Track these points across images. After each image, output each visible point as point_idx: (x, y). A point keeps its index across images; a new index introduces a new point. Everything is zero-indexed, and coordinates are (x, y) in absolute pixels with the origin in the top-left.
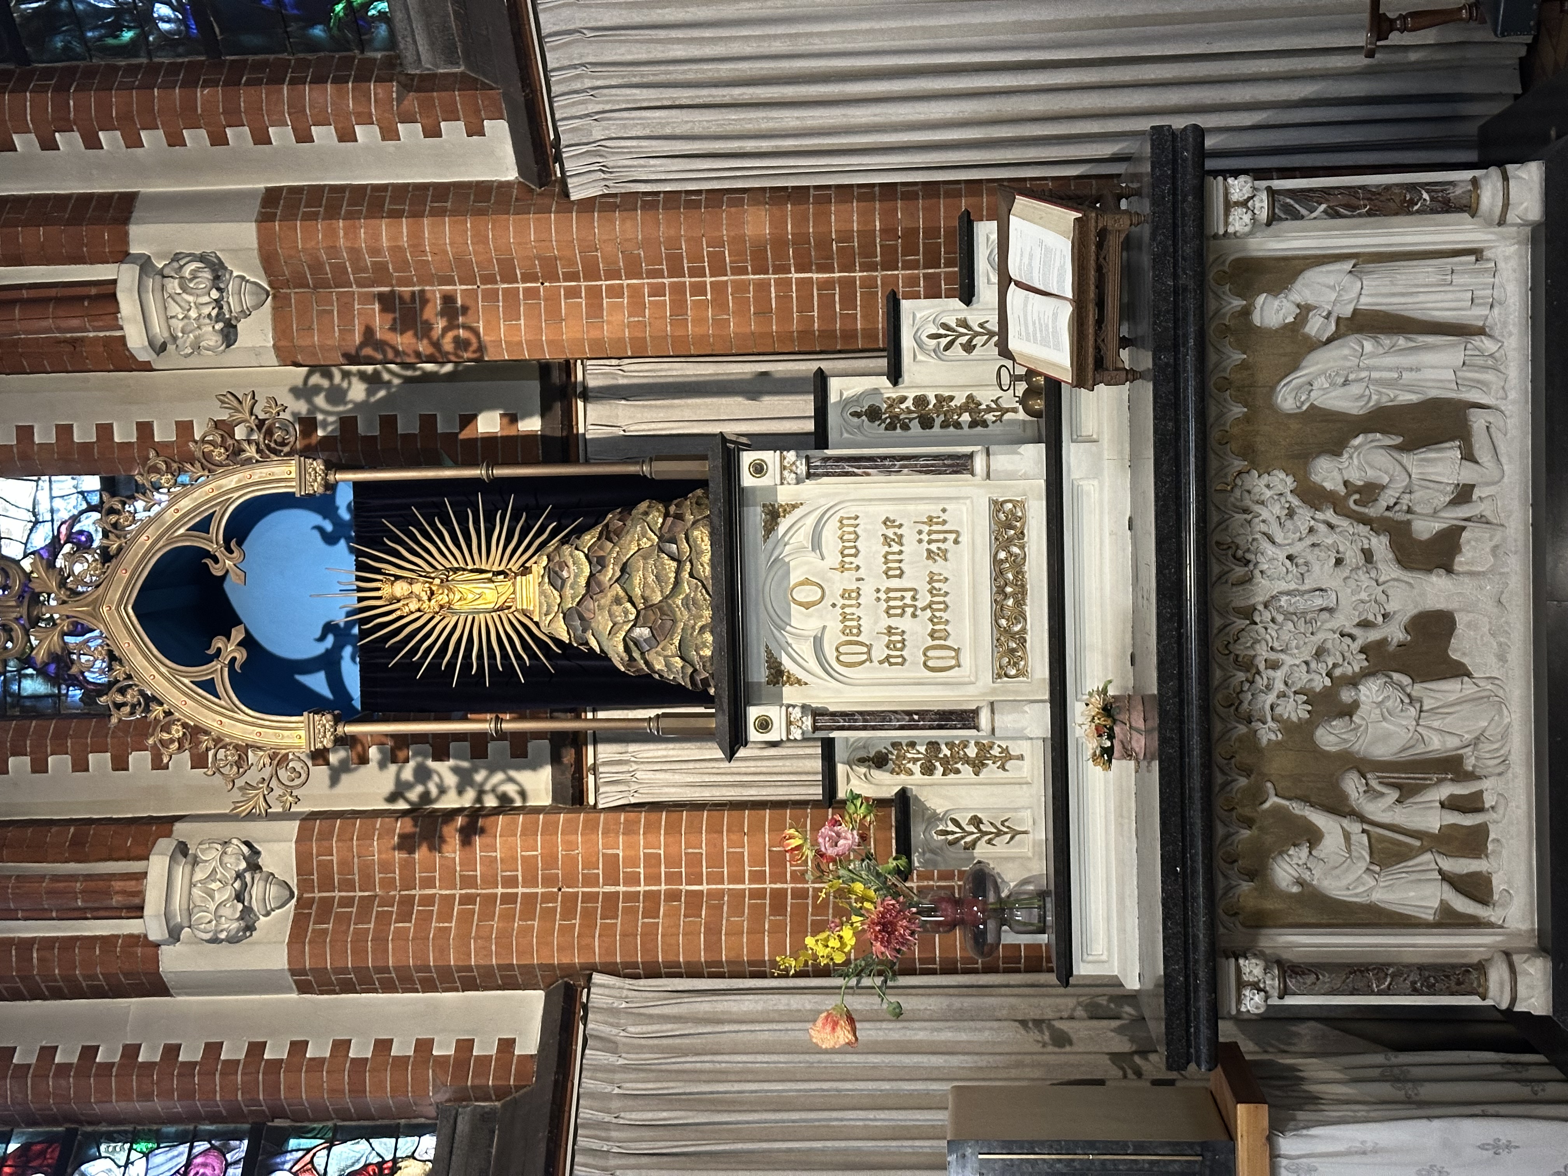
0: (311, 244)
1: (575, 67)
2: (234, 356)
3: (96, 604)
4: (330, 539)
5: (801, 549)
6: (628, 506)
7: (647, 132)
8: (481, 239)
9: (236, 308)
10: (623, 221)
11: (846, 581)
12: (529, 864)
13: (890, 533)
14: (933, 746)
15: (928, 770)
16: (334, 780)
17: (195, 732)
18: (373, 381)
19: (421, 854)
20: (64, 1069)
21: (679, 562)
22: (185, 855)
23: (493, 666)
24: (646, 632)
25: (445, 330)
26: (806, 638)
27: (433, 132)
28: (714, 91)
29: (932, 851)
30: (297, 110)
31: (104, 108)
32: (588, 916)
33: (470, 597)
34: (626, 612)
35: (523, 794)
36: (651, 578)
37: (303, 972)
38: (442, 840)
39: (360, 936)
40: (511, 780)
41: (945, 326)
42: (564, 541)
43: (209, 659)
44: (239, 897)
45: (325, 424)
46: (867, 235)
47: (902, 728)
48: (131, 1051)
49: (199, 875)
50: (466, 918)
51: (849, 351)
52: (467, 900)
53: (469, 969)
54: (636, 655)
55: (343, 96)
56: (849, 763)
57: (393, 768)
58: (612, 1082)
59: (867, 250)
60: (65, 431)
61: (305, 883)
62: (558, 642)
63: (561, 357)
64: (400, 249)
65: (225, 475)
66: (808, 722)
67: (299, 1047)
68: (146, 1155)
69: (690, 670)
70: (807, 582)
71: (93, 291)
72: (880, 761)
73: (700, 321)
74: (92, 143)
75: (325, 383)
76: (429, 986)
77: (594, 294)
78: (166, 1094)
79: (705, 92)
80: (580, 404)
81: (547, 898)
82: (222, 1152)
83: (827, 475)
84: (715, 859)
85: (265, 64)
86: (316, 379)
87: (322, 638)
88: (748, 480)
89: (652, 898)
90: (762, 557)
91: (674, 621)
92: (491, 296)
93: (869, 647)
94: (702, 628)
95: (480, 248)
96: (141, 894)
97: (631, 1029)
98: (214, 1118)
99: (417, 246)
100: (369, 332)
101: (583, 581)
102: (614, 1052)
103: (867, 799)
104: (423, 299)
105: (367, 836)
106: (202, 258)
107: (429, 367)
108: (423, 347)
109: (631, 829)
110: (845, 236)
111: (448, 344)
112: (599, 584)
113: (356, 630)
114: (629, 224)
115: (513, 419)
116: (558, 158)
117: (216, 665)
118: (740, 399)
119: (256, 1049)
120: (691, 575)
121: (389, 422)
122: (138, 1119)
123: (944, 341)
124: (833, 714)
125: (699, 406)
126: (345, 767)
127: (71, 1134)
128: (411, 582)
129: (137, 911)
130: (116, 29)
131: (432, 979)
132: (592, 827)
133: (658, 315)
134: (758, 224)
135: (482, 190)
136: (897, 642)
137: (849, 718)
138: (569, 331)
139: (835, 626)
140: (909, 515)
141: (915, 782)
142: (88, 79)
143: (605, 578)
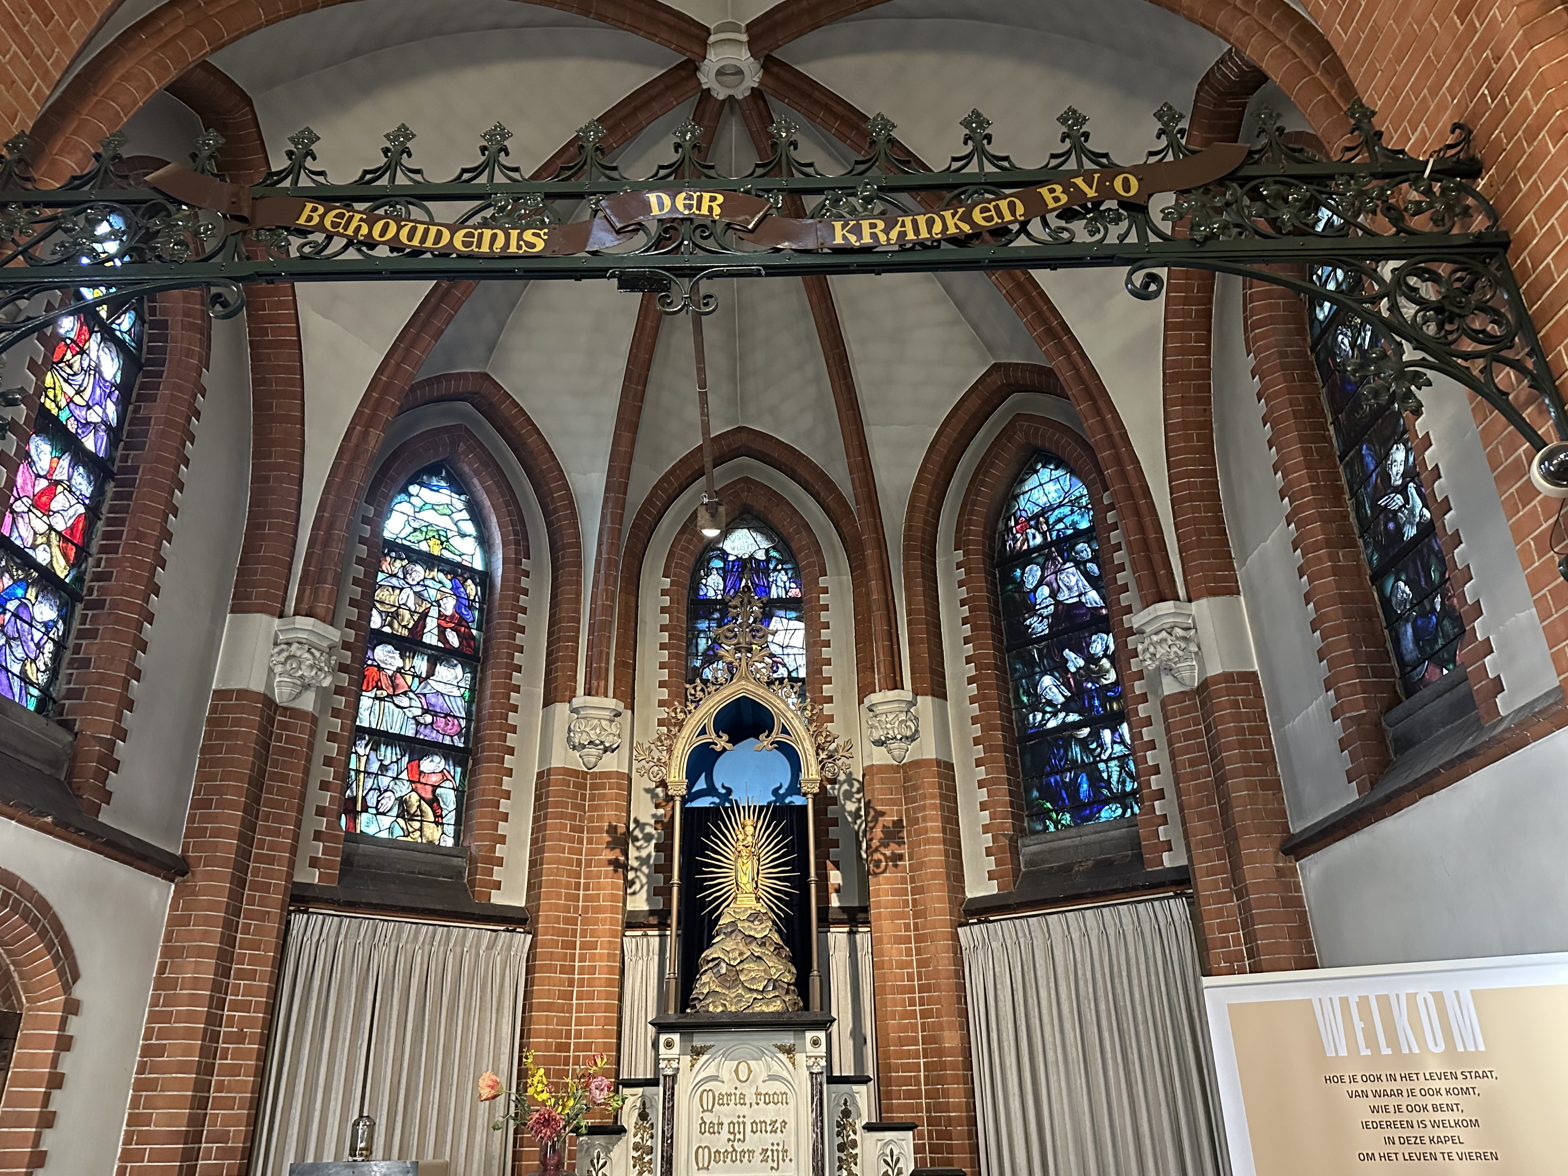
0: (926, 785)
1: (1030, 933)
2: (868, 746)
3: (746, 678)
4: (775, 792)
5: (769, 1068)
6: (793, 961)
7: (997, 974)
8: (934, 876)
9: (892, 746)
10: (948, 958)
11: (750, 1098)
12: (596, 898)
13: (778, 1125)
14: (651, 1151)
15: (636, 1147)
16: (647, 791)
17: (680, 725)
18: (856, 815)
19: (606, 837)
20: (511, 657)
21: (762, 991)
22: (615, 716)
23: (706, 880)
24: (723, 971)
25: (884, 855)
26: (718, 1071)
27: (989, 852)
28: (1023, 1015)
29: (588, 1149)
30: (995, 781)
31: (989, 687)
32: (565, 932)
33: (744, 868)
34: (735, 959)
35: (634, 893)
36: (753, 974)
37: (549, 775)
38: (613, 849)
39: (565, 805)
40: (642, 887)
41: (898, 1160)
42: (774, 922)
43: (717, 733)
44: (591, 743)
45: (833, 789)
46: (946, 1108)
47: (663, 1132)
48: (517, 689)
49: (604, 723)
50: (569, 862)
51: (880, 1096)
52: (579, 861)
53: (541, 864)
54: (711, 965)
55: (1003, 805)
56: (643, 1095)
57: (652, 822)
58: (471, 947)
59: (939, 1108)
60: (828, 662)
61: (595, 776)
62: (718, 918)
63: (872, 919)
64: (927, 832)
65: (811, 742)
66: (669, 1072)
67: (509, 773)
68: (462, 696)
69: (701, 997)
70: (750, 1071)
71: (898, 678)
72: (643, 1116)
73: (895, 1003)
74: (971, 681)
75: (854, 790)
76: (534, 842)
77: (907, 940)
78: (493, 706)
79: (1022, 1008)
80: (846, 930)
81: (576, 908)
82: (459, 734)
83: (812, 1085)
84: (590, 1008)
85: (1017, 766)
86: (856, 785)
87: (723, 787)
88: (809, 1035)
89: (571, 970)
90: (764, 1043)
91: (729, 988)
92: (904, 881)
93: (711, 1111)
94: (725, 1005)
95: (929, 876)
96: (597, 694)
97: (499, 958)
98: (477, 730)
99: (928, 841)
100: (883, 814)
101: (752, 933)
102: (487, 948)
103: (622, 1108)
104: (901, 843)
105: (618, 808)
106: (917, 731)
107: (864, 845)
108: (875, 843)
109: (611, 958)
110: (946, 1094)
111: (877, 856)
112: (750, 943)
113: (727, 805)
114: (946, 962)
115: (837, 891)
116: (980, 922)
117: (714, 735)
118: (851, 1026)
119: (511, 751)
120: (755, 999)
121: (835, 822)
122: (481, 692)
123: (889, 1159)
124: (673, 1088)
125: (846, 1000)
126: (654, 796)
128: (753, 835)
129: (588, 693)
130: (1028, 695)
131: (537, 843)
132: (613, 934)
133: (897, 977)
134: (951, 1039)
135: (960, 878)
136: (714, 1129)
137: (670, 1097)
138: (886, 924)
139: (724, 1089)
140: (788, 1137)
141: (630, 1138)
142: (1002, 679)
143: (754, 947)
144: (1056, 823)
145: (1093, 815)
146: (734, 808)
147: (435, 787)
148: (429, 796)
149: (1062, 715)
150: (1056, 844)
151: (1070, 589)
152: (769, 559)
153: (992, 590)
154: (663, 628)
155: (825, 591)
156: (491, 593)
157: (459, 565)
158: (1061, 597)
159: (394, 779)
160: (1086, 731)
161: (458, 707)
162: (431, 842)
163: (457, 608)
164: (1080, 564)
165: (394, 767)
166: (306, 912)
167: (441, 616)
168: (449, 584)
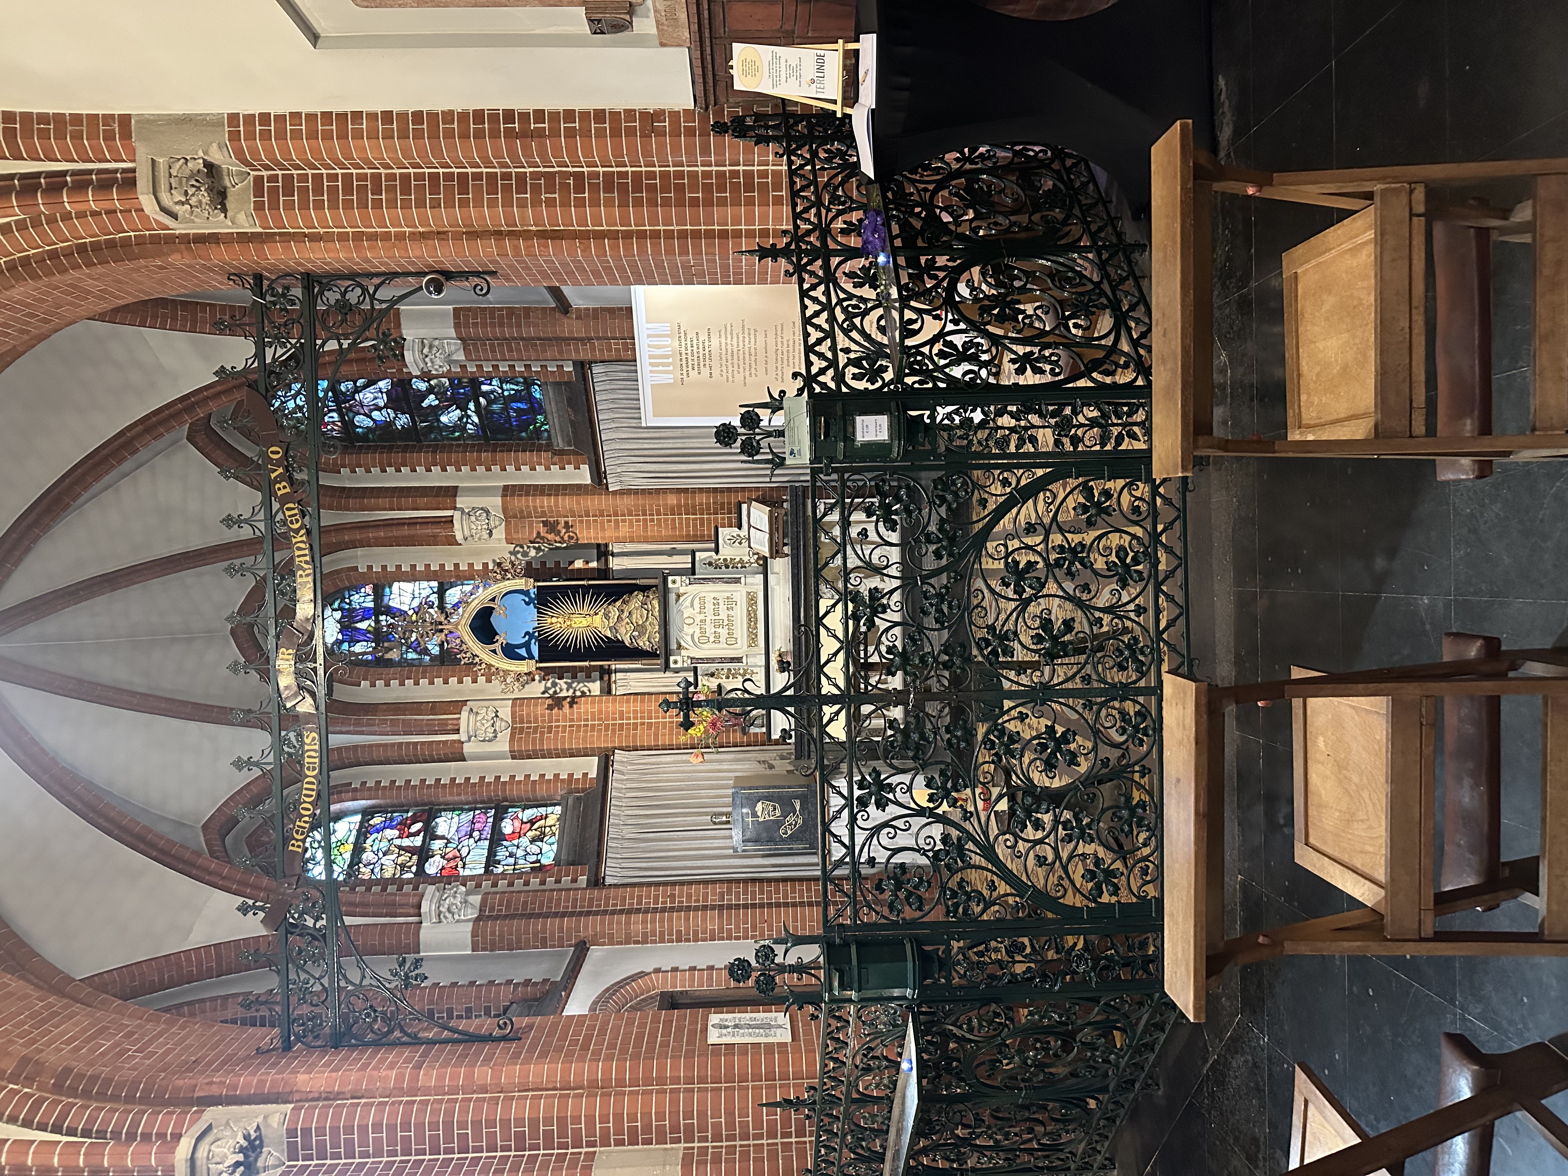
0: (519, 504)
1: (612, 450)
2: (492, 541)
3: (456, 625)
4: (528, 604)
5: (687, 607)
6: (631, 593)
7: (635, 470)
8: (578, 503)
9: (493, 526)
10: (627, 498)
11: (702, 617)
12: (593, 713)
13: (715, 602)
14: (729, 670)
15: (728, 677)
16: (524, 687)
17: (489, 666)
18: (538, 549)
19: (555, 711)
20: (429, 786)
21: (648, 611)
22: (473, 712)
23: (584, 645)
24: (637, 634)
25: (565, 533)
26: (689, 635)
27: (563, 468)
30: (516, 461)
31: (448, 458)
32: (614, 731)
33: (577, 623)
34: (630, 627)
35: (590, 691)
36: (639, 616)
37: (514, 752)
38: (562, 706)
39: (534, 739)
40: (585, 686)
41: (732, 536)
42: (609, 604)
43: (494, 643)
44: (492, 726)
46: (708, 504)
47: (719, 663)
48: (453, 780)
49: (478, 719)
50: (571, 732)
51: (702, 542)
52: (570, 726)
53: (572, 749)
54: (634, 641)
55: (532, 456)
56: (702, 676)
57: (544, 682)
58: (622, 784)
59: (708, 509)
60: (428, 566)
61: (514, 722)
62: (607, 637)
63: (604, 542)
64: (550, 506)
65: (501, 583)
66: (690, 662)
67: (513, 777)
68: (458, 815)
69: (651, 646)
70: (689, 617)
71: (445, 520)
72: (712, 675)
73: (652, 531)
74: (444, 469)
75: (521, 550)
76: (558, 756)
77: (617, 521)
78: (466, 793)
79: (655, 458)
80: (611, 558)
81: (599, 725)
82: (485, 814)
83: (695, 583)
85: (506, 445)
86: (518, 549)
87: (524, 637)
88: (670, 585)
89: (635, 724)
90: (675, 610)
91: (646, 630)
92: (581, 522)
93: (709, 638)
94: (655, 632)
95: (578, 506)
96: (458, 725)
97: (628, 768)
98: (482, 802)
99: (557, 506)
100: (539, 533)
101: (616, 617)
102: (623, 775)
104: (558, 523)
105: (536, 705)
106: (482, 509)
107: (559, 545)
108: (558, 539)
109: (628, 701)
110: (701, 504)
111: (566, 538)
112: (621, 618)
113: (536, 634)
114: (629, 499)
115: (587, 563)
116: (606, 478)
117: (496, 645)
118: (666, 557)
119: (498, 778)
120: (652, 615)
121: (543, 563)
122: (456, 803)
123: (732, 542)
124: (698, 659)
126: (529, 682)
127: (431, 809)
128: (557, 618)
129: (457, 731)
130: (454, 432)
131: (559, 754)
132: (614, 701)
133: (638, 529)
134: (672, 500)
135: (579, 487)
136: (717, 636)
137: (702, 660)
138: (608, 534)
139: (698, 631)
140: (721, 596)
141: (723, 681)
142: (443, 449)
143: (624, 616)
144: (543, 424)
145: (539, 402)
146: (540, 630)
147: (523, 823)
148: (529, 825)
149: (469, 412)
150: (557, 427)
151: (375, 398)
152: (340, 609)
153: (374, 449)
154: (402, 684)
155: (370, 567)
156: (380, 806)
157: (359, 831)
158: (382, 404)
159: (518, 847)
160: (482, 400)
161: (467, 817)
162: (558, 820)
163: (392, 828)
164: (357, 390)
165: (510, 849)
166: (604, 878)
167: (400, 837)
168: (375, 836)
